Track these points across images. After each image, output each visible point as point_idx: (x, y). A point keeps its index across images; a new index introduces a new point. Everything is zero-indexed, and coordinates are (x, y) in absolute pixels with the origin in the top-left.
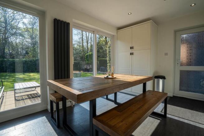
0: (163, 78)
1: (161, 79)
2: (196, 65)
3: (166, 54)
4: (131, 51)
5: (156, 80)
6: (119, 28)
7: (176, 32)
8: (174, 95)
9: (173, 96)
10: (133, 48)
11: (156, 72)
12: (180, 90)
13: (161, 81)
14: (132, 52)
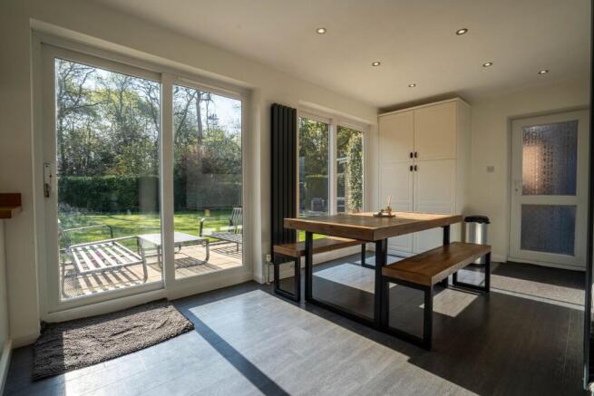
0: (484, 220)
1: (480, 223)
2: (562, 194)
3: (491, 169)
4: (412, 162)
5: (468, 224)
6: (384, 110)
7: (511, 120)
8: (510, 260)
9: (508, 262)
10: (416, 156)
11: (467, 209)
12: (523, 247)
13: (479, 227)
14: (415, 164)
